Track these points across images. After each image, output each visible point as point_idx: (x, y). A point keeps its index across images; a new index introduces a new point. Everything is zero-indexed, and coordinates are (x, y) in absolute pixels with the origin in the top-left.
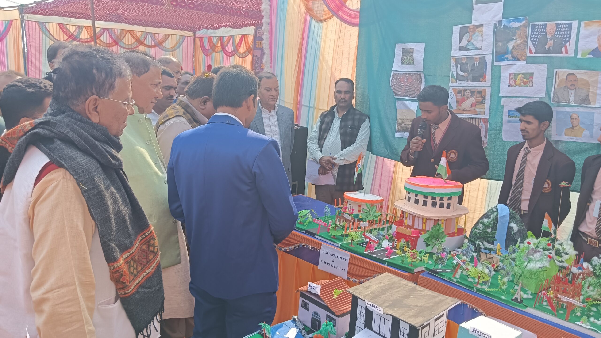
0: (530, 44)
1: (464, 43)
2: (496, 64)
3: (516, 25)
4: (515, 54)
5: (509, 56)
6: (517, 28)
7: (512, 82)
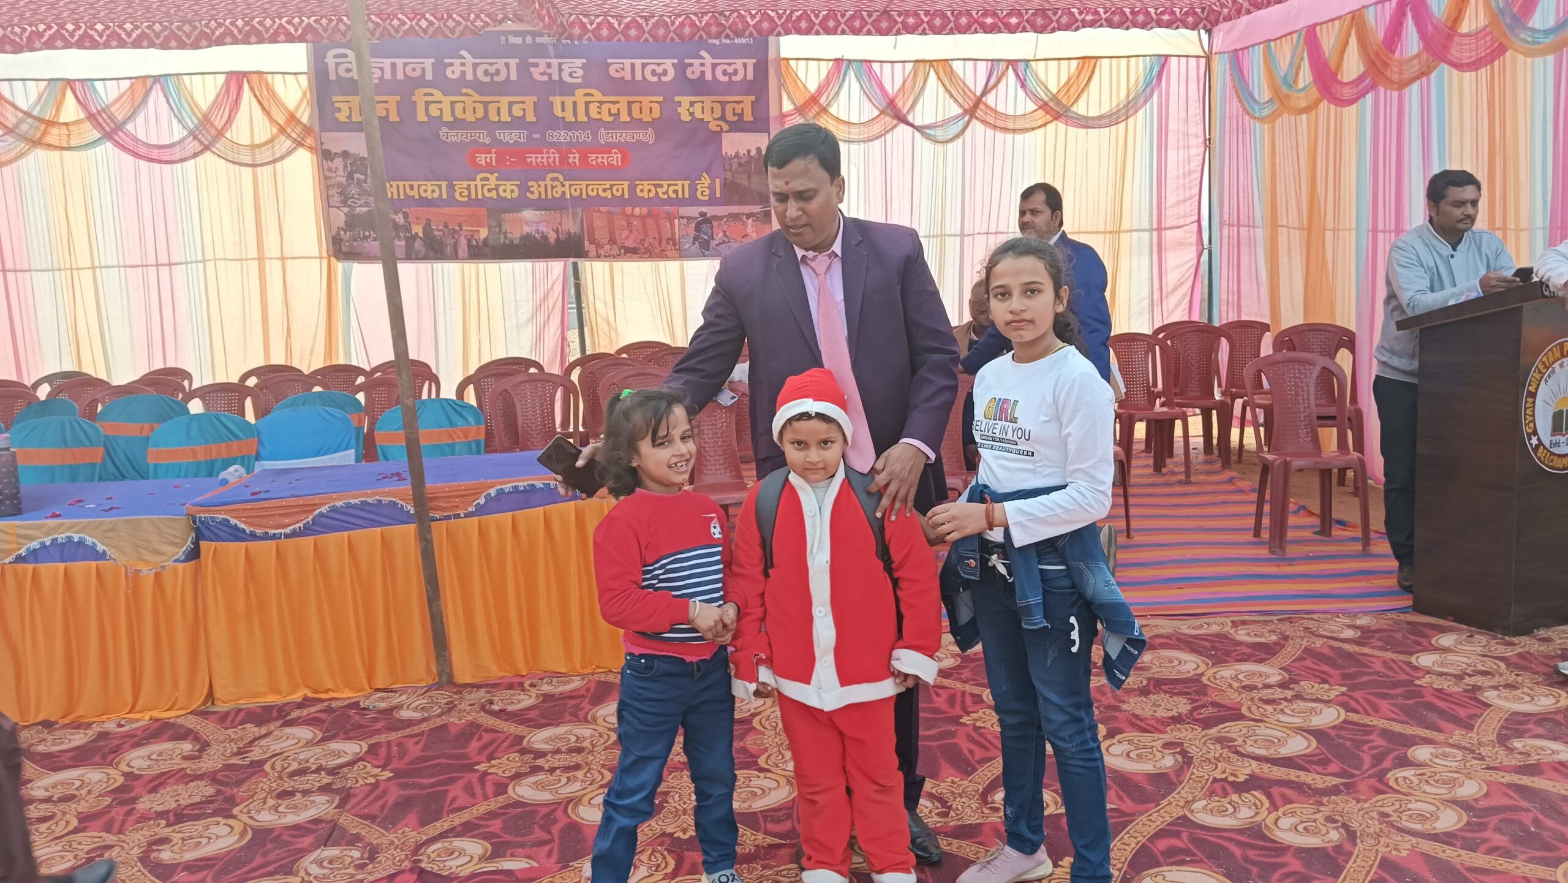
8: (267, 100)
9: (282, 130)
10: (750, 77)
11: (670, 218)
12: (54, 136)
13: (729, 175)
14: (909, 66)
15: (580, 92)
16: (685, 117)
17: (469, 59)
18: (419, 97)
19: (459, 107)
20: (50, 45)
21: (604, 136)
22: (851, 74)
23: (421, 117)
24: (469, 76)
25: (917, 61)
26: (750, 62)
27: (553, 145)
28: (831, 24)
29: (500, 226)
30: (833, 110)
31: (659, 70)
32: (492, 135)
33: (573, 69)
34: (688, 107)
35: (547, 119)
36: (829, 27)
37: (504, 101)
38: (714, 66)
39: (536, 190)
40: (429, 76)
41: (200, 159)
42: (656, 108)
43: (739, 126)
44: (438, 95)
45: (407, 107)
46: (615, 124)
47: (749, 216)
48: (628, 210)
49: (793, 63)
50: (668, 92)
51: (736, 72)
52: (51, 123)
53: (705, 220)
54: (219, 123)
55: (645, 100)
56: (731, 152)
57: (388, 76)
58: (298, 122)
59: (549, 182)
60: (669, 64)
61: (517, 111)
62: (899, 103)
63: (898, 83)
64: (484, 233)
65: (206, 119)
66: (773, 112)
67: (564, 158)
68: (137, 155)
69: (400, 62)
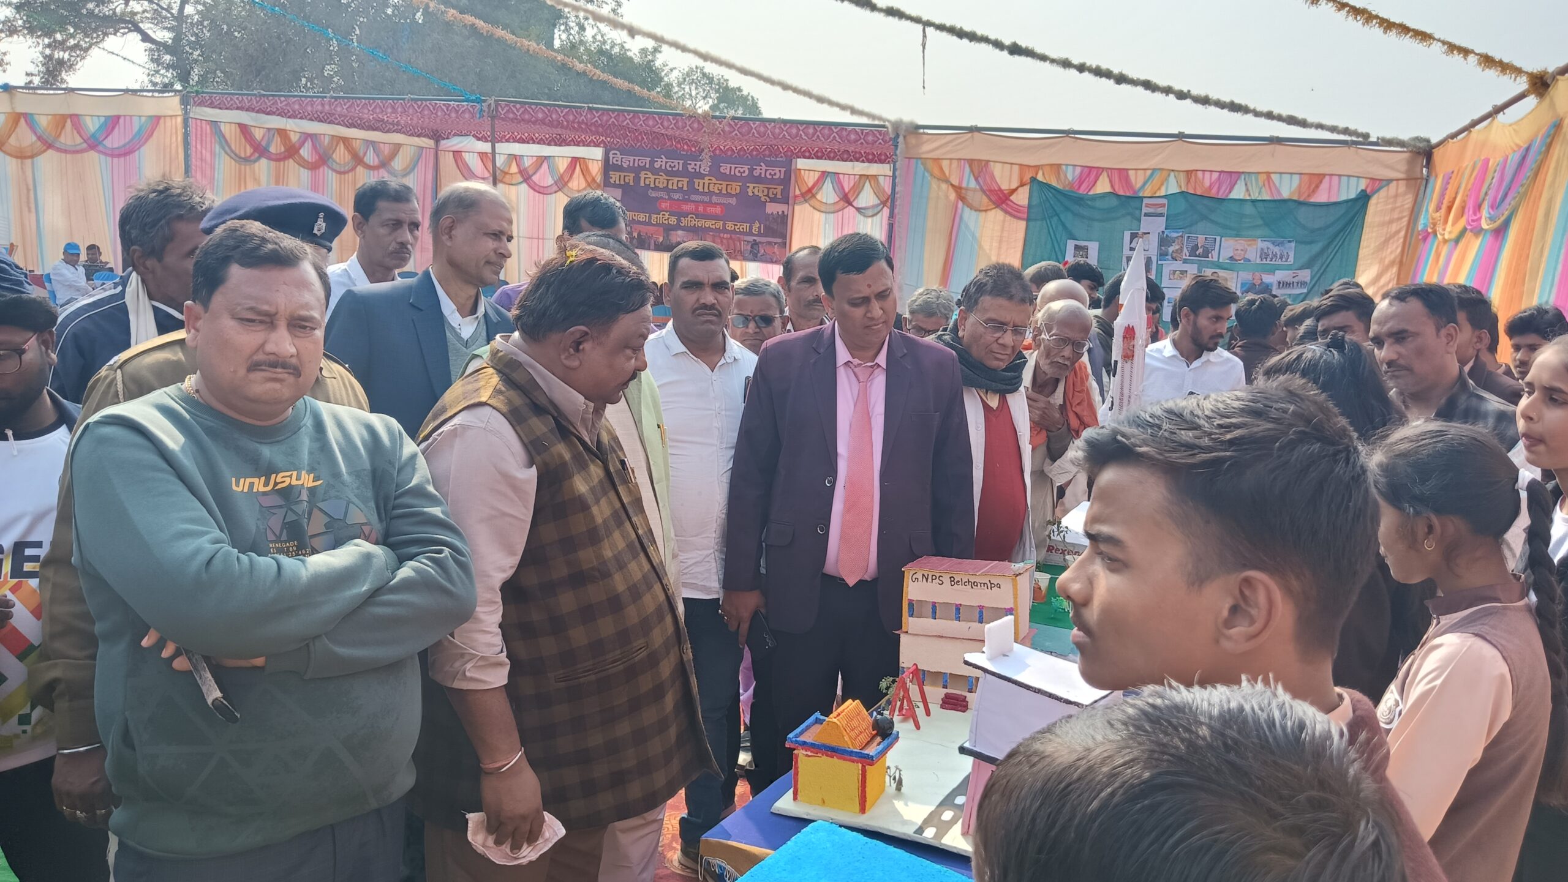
0: (1185, 250)
1: (1133, 245)
2: (1159, 262)
3: (1175, 235)
4: (1174, 255)
5: (1169, 257)
6: (1177, 238)
7: (1172, 277)
8: (585, 172)
9: (589, 185)
10: (782, 177)
11: (740, 242)
12: (507, 178)
13: (768, 223)
14: (857, 177)
15: (707, 178)
16: (750, 194)
17: (664, 160)
18: (642, 175)
19: (657, 181)
20: (507, 141)
21: (715, 199)
22: (829, 179)
23: (642, 184)
24: (663, 168)
25: (861, 175)
26: (783, 170)
27: (693, 201)
28: (820, 154)
29: (668, 236)
30: (819, 197)
31: (742, 170)
32: (669, 195)
33: (705, 167)
34: (753, 189)
35: (692, 190)
36: (820, 155)
37: (676, 179)
38: (766, 170)
39: (684, 222)
40: (647, 166)
41: (558, 194)
42: (738, 188)
43: (774, 200)
44: (650, 175)
45: (637, 179)
46: (720, 194)
47: (776, 243)
48: (722, 235)
49: (802, 172)
50: (744, 181)
51: (775, 174)
52: (506, 173)
53: (755, 244)
54: (566, 180)
55: (734, 184)
56: (770, 212)
57: (631, 165)
58: (595, 182)
59: (689, 219)
60: (746, 168)
61: (680, 185)
62: (850, 196)
63: (852, 184)
64: (661, 239)
65: (561, 177)
66: (791, 194)
67: (697, 209)
68: (534, 190)
69: (637, 158)
